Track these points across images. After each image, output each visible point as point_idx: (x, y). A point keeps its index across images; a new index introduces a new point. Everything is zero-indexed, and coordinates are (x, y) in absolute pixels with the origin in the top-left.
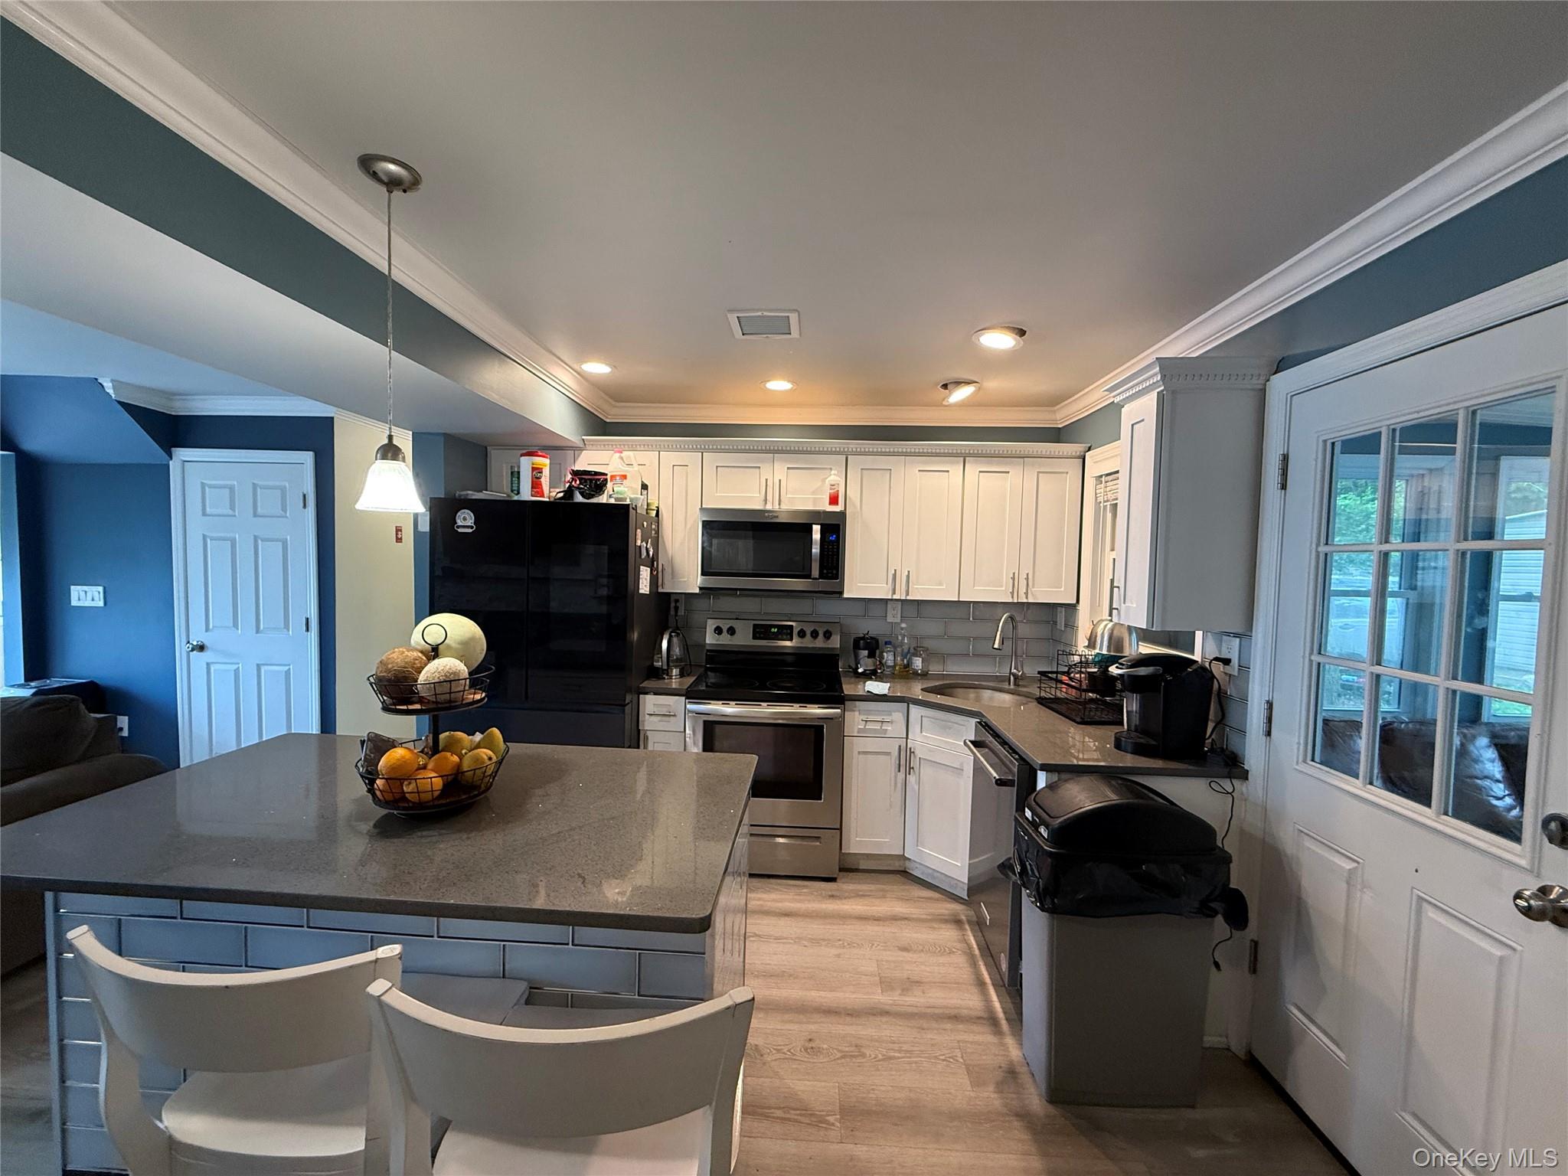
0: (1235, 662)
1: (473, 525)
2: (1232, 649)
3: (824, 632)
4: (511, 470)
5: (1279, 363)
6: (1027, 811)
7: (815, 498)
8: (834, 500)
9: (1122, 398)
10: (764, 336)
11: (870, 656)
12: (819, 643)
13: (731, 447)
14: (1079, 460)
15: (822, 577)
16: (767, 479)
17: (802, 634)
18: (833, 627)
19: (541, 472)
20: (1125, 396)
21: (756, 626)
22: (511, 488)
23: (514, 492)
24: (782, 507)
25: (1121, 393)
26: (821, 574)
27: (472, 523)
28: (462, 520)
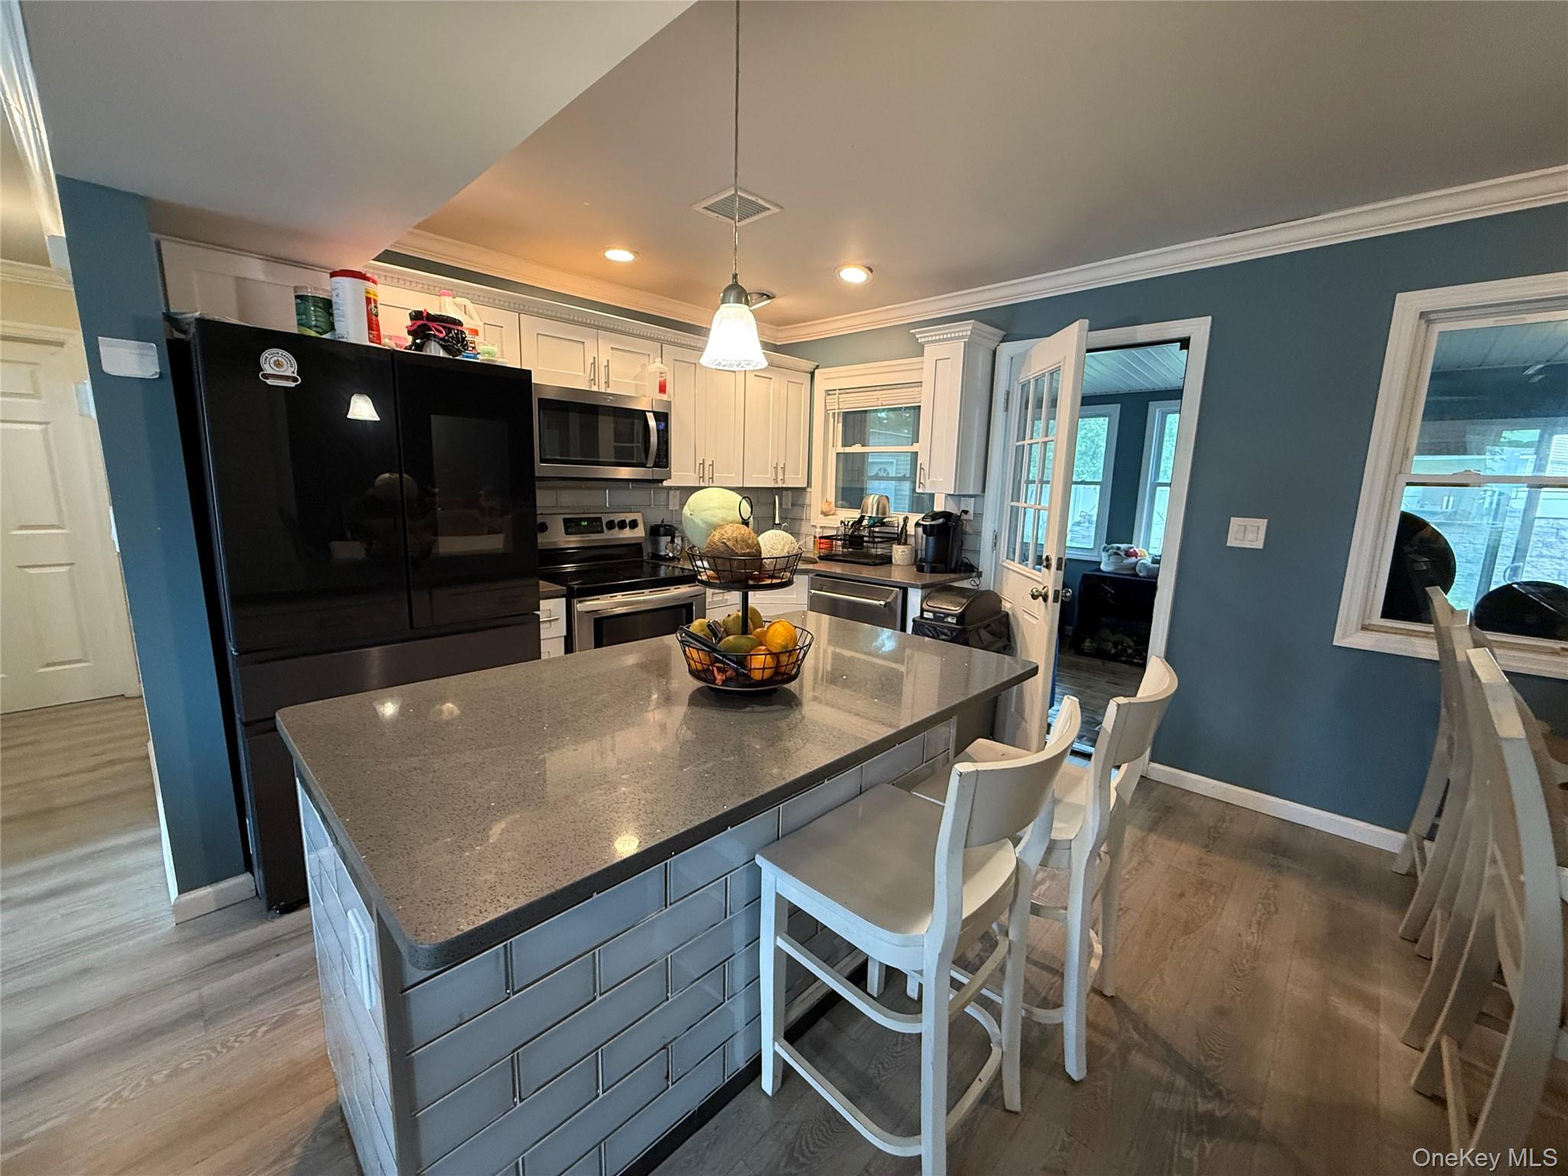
0: (971, 512)
1: (295, 375)
2: (970, 505)
3: (630, 522)
4: (295, 292)
5: (1005, 336)
6: (926, 615)
7: (636, 384)
8: (662, 389)
9: (926, 339)
10: (716, 215)
11: (672, 541)
12: (627, 534)
13: (554, 314)
14: (809, 375)
15: (655, 466)
16: (594, 358)
17: (611, 525)
18: (638, 517)
19: (376, 307)
20: (930, 339)
21: (566, 521)
22: (298, 320)
23: (310, 327)
24: (609, 391)
25: (928, 337)
26: (655, 462)
27: (293, 372)
28: (272, 365)
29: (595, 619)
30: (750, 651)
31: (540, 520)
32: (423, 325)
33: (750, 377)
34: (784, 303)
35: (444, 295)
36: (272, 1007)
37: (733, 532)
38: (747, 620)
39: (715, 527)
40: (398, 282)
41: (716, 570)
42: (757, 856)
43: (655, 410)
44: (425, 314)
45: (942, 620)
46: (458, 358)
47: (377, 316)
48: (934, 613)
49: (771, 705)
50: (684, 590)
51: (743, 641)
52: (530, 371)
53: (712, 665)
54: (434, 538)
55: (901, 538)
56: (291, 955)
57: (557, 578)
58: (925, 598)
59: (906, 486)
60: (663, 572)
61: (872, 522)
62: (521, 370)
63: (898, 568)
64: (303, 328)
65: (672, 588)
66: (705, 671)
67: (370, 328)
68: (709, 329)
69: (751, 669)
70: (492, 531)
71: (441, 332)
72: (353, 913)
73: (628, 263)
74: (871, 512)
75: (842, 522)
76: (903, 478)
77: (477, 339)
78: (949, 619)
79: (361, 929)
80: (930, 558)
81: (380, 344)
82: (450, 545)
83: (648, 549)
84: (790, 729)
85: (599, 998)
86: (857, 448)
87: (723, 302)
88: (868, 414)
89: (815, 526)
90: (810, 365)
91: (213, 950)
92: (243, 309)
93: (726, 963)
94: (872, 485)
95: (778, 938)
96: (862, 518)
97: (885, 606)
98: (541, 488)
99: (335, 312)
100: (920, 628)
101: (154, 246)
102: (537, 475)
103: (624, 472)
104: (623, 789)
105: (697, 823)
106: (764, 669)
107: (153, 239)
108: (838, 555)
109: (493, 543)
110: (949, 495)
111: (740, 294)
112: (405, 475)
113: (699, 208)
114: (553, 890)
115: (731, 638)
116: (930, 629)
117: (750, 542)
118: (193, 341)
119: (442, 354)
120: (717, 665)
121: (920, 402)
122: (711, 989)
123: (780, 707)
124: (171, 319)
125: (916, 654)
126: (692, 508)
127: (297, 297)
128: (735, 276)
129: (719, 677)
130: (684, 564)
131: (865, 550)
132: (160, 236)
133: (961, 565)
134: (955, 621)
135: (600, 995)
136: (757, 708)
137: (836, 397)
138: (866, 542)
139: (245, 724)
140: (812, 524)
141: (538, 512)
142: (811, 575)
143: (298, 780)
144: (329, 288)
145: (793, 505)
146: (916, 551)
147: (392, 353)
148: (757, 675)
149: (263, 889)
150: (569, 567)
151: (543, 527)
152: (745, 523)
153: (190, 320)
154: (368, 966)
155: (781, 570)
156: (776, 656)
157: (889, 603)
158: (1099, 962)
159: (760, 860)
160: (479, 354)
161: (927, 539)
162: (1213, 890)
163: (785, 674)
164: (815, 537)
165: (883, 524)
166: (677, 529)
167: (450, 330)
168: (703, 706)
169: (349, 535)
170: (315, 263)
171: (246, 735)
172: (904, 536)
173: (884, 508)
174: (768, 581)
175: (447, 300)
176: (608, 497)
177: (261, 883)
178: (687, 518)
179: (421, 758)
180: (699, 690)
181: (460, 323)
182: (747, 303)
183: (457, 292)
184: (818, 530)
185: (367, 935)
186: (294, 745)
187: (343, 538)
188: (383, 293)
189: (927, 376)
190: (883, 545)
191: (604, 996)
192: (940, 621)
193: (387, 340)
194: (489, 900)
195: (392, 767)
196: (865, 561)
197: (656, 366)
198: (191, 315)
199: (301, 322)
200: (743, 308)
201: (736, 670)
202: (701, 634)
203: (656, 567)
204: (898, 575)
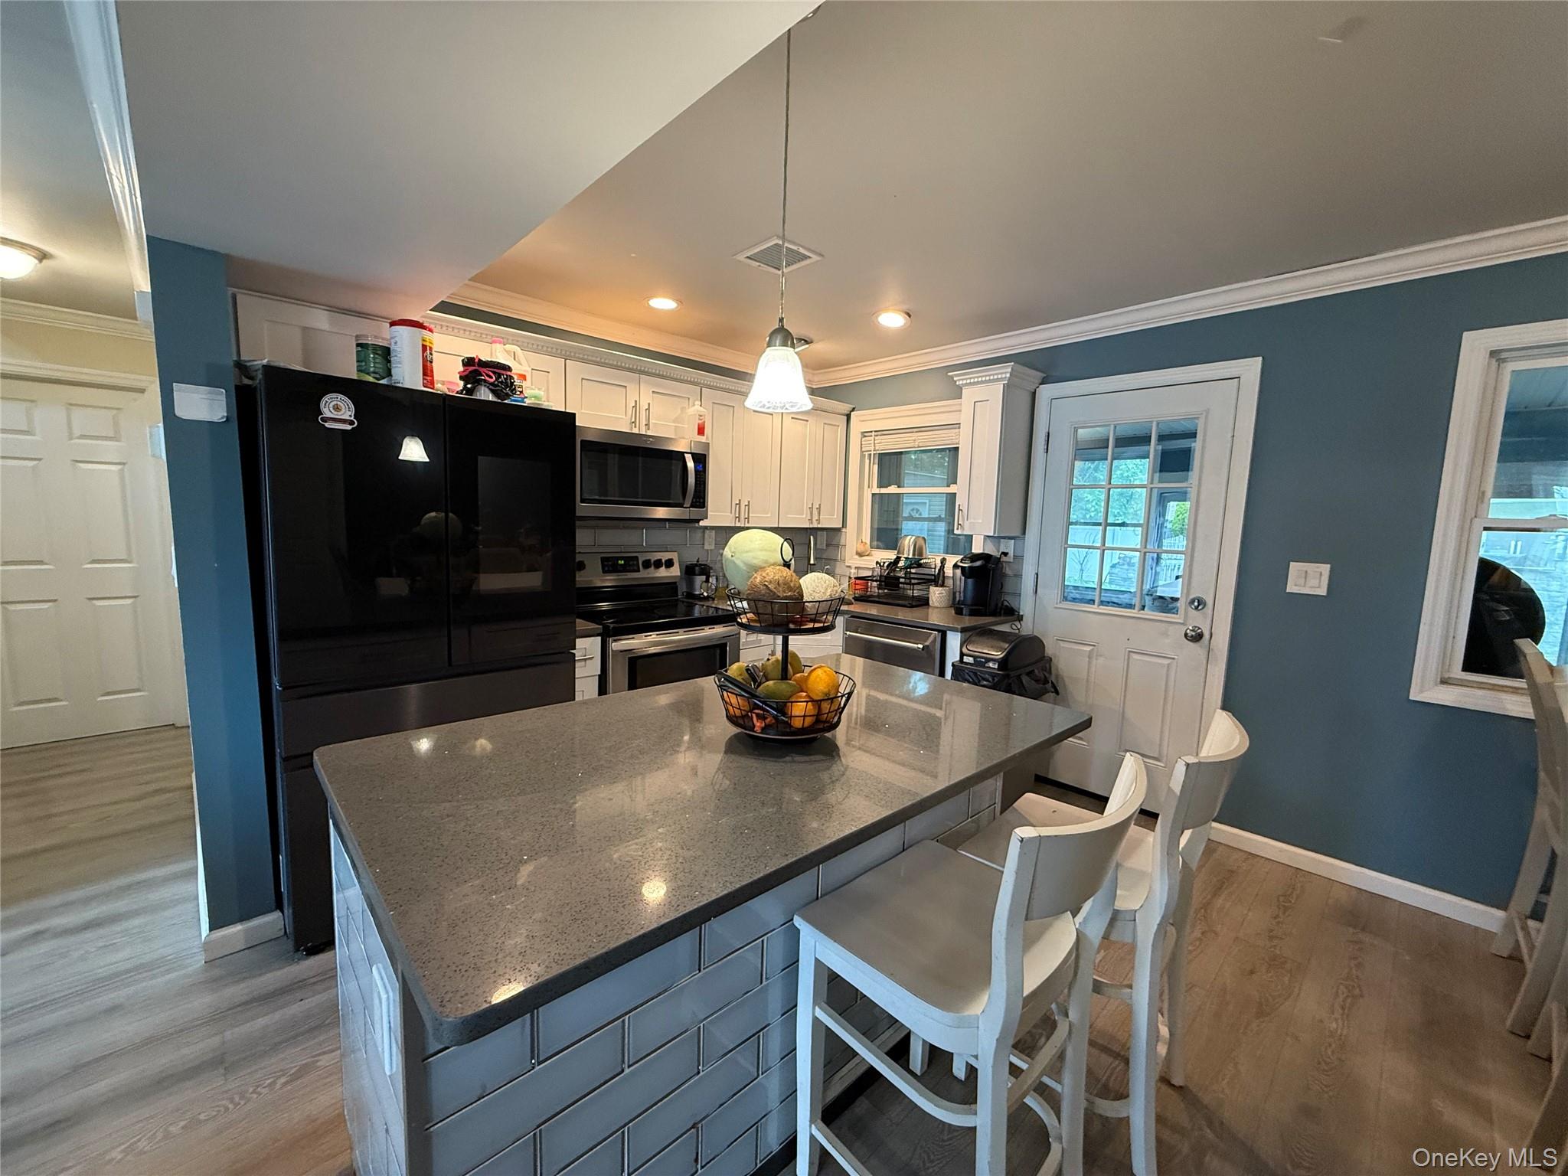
0: (1011, 554)
1: (352, 418)
2: (1009, 547)
3: (666, 561)
4: (357, 340)
5: (1044, 378)
6: (966, 659)
7: (676, 426)
8: (701, 431)
9: (965, 382)
10: (758, 264)
11: (707, 581)
12: (662, 572)
13: (598, 359)
14: (846, 417)
15: (692, 506)
16: (636, 401)
17: (647, 564)
18: (674, 556)
19: (431, 354)
20: (968, 381)
21: (603, 560)
22: (357, 366)
23: (368, 374)
24: (649, 433)
25: (966, 379)
26: (692, 502)
27: (351, 416)
28: (331, 409)
29: (629, 658)
30: (790, 697)
31: (579, 558)
32: (474, 370)
33: (787, 420)
34: (821, 348)
35: (494, 342)
36: (293, 1057)
37: (776, 574)
38: (787, 664)
39: (757, 569)
40: (451, 331)
41: (757, 614)
42: (796, 917)
43: (693, 451)
44: (476, 360)
45: (982, 665)
46: (506, 401)
47: (431, 362)
48: (975, 657)
49: (811, 755)
50: (719, 630)
51: (784, 687)
52: (574, 414)
53: (751, 711)
54: (476, 575)
55: (938, 579)
56: (313, 1001)
57: (595, 617)
58: (965, 642)
59: (941, 528)
60: (697, 612)
61: (909, 563)
62: (565, 412)
63: (936, 610)
64: (363, 374)
65: (706, 628)
66: (743, 717)
67: (425, 374)
68: (754, 375)
69: (791, 717)
70: (531, 569)
71: (491, 378)
72: (378, 968)
73: (673, 310)
74: (908, 553)
75: (877, 563)
76: (939, 519)
77: (524, 384)
78: (991, 665)
79: (385, 988)
80: (969, 601)
81: (433, 389)
82: (491, 582)
83: (682, 588)
84: (833, 782)
85: (627, 1071)
86: (893, 489)
87: (769, 345)
88: (903, 456)
89: (849, 567)
90: (846, 408)
91: (237, 991)
92: (307, 355)
93: (761, 1033)
94: (907, 526)
95: (817, 1008)
96: (898, 559)
97: (923, 649)
98: (581, 527)
99: (392, 359)
100: (959, 673)
101: (230, 300)
102: (577, 514)
103: (661, 512)
104: (660, 844)
105: (738, 886)
106: (804, 716)
107: (230, 292)
108: (874, 596)
109: (532, 580)
110: (988, 536)
111: (784, 336)
112: (450, 514)
113: (741, 257)
114: (586, 959)
115: (771, 683)
116: (971, 674)
117: (792, 585)
118: (259, 386)
119: (491, 397)
120: (756, 711)
121: (958, 444)
122: (744, 1061)
123: (822, 757)
124: (241, 367)
125: (955, 698)
126: (733, 550)
127: (358, 345)
128: (781, 320)
129: (758, 724)
130: (718, 604)
131: (901, 592)
132: (236, 290)
133: (1001, 608)
134: (996, 667)
135: (629, 1067)
136: (798, 758)
137: (872, 438)
138: (902, 583)
139: (285, 759)
140: (847, 564)
141: (577, 551)
142: (846, 616)
143: (331, 822)
144: (389, 338)
145: (828, 545)
146: (954, 593)
147: (444, 397)
148: (797, 723)
149: (291, 929)
150: (605, 606)
151: (581, 566)
152: (787, 565)
153: (257, 367)
154: (390, 1027)
155: (823, 614)
156: (817, 703)
157: (928, 646)
158: (1166, 1047)
159: (798, 921)
160: (526, 397)
161: (965, 581)
162: (1288, 966)
163: (826, 722)
164: (850, 578)
165: (920, 566)
166: (711, 568)
167: (499, 376)
168: (741, 754)
169: (394, 571)
170: (380, 314)
171: (285, 770)
172: (941, 578)
173: (921, 549)
174: (810, 625)
175: (498, 347)
176: (644, 537)
177: (289, 921)
178: (727, 559)
179: (455, 804)
180: (736, 736)
181: (509, 369)
182: (793, 346)
183: (508, 339)
184: (853, 571)
185: (391, 994)
186: (329, 786)
187: (390, 575)
188: (439, 341)
189: (965, 418)
190: (920, 587)
191: (631, 1068)
192: (981, 666)
193: (439, 385)
194: (519, 968)
195: (425, 813)
196: (901, 602)
197: (695, 409)
198: (259, 362)
199: (360, 368)
200: (788, 351)
201: (775, 717)
202: (739, 679)
203: (691, 606)
204: (935, 617)
